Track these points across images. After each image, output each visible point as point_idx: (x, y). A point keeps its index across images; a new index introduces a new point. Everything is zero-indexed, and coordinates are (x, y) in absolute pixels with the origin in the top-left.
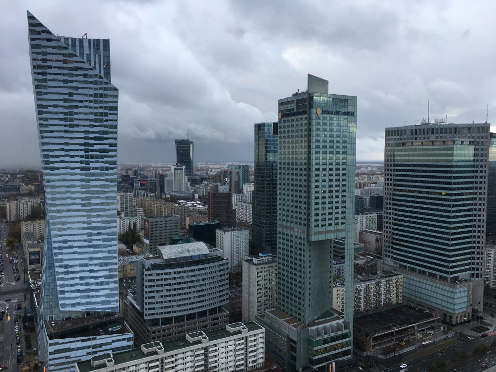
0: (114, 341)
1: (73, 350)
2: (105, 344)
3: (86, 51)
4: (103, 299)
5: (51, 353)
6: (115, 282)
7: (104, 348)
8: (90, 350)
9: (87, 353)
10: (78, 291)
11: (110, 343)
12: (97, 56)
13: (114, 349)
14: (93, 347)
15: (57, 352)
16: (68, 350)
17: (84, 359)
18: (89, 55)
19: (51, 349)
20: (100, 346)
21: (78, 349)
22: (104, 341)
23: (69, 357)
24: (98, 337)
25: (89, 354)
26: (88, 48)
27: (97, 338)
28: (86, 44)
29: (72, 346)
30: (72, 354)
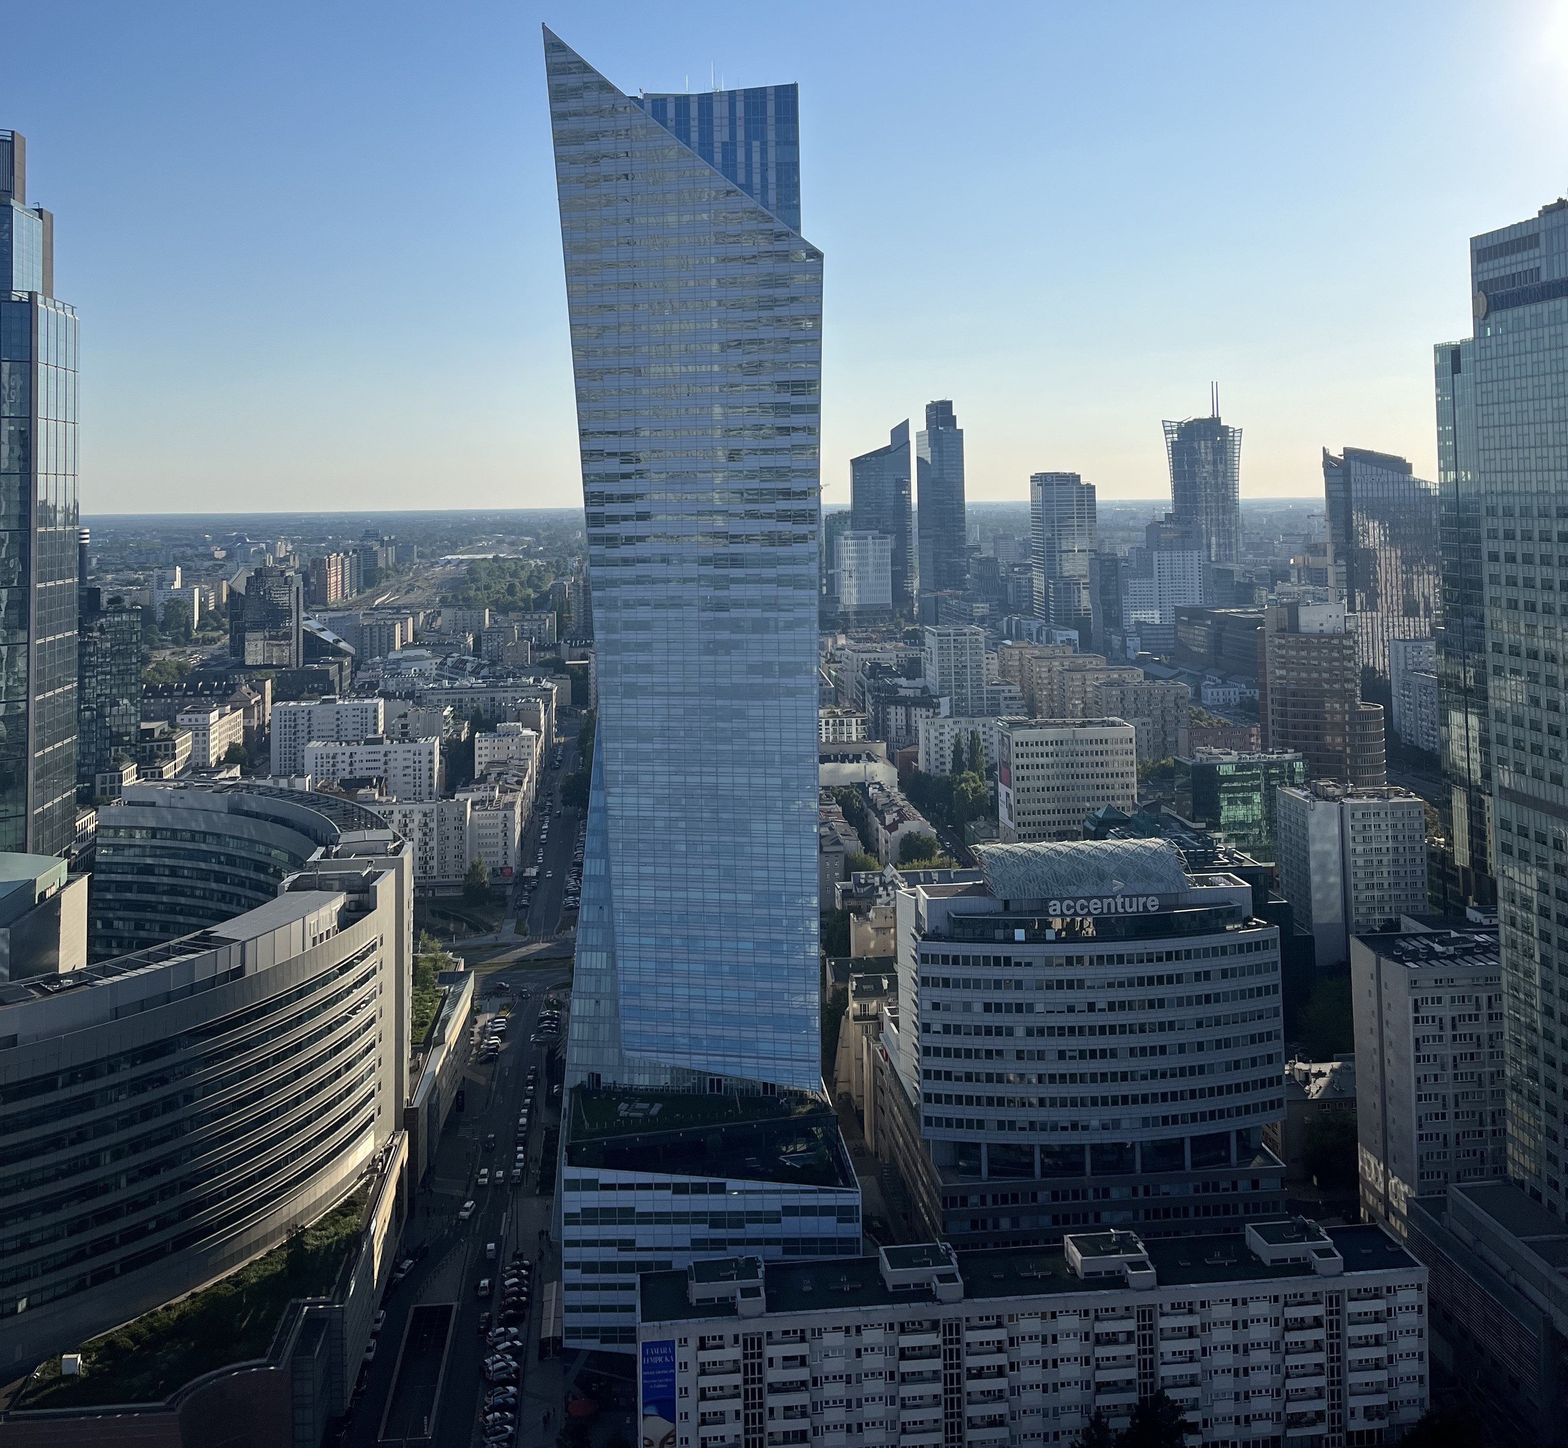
0: (790, 1210)
1: (646, 1218)
2: (756, 1217)
3: (720, 136)
5: (572, 1219)
7: (753, 1230)
8: (702, 1231)
9: (693, 1241)
11: (773, 1217)
12: (756, 144)
13: (790, 1245)
14: (716, 1220)
15: (590, 1216)
16: (626, 1215)
17: (679, 1262)
18: (729, 148)
19: (572, 1201)
20: (738, 1219)
21: (661, 1218)
22: (754, 1204)
23: (627, 1245)
24: (731, 1183)
25: (698, 1244)
26: (726, 122)
27: (728, 1187)
28: (720, 110)
29: (644, 1202)
30: (643, 1234)
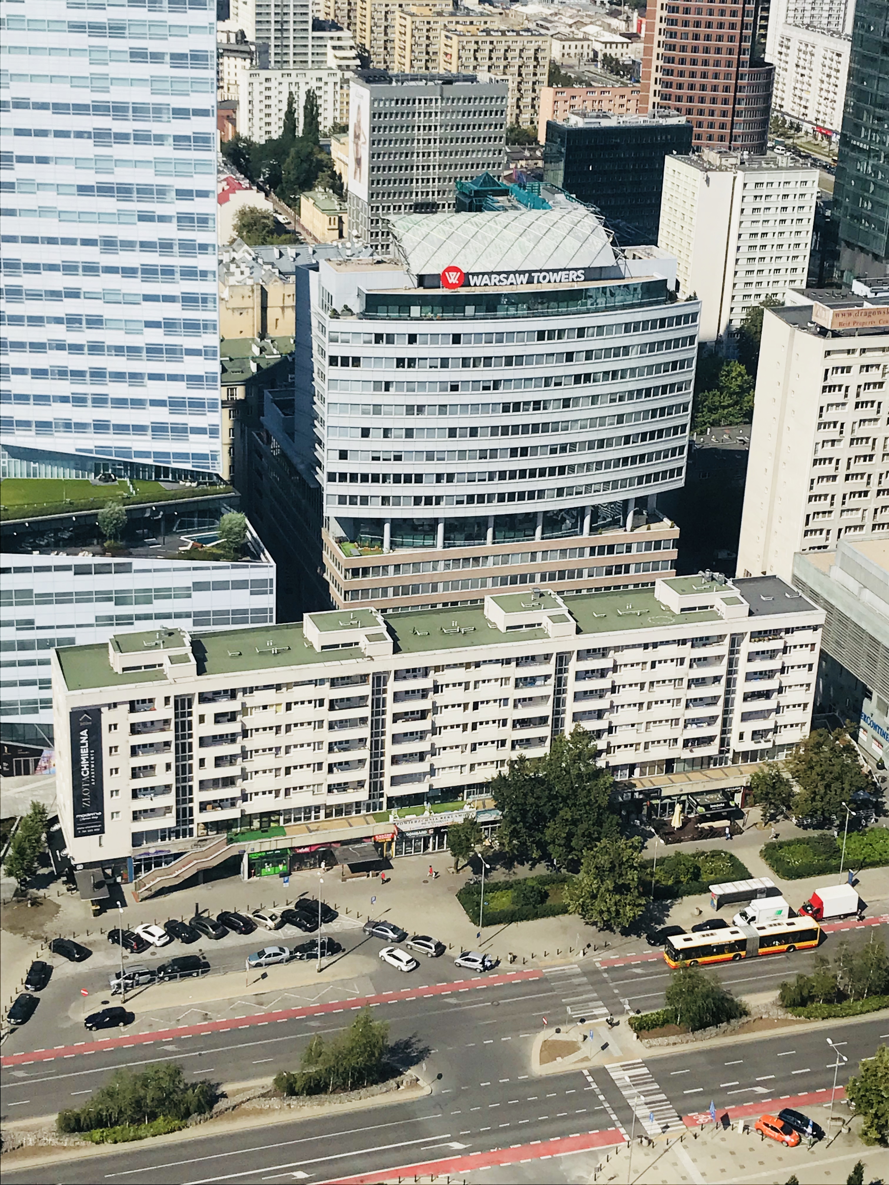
0: (199, 586)
1: (45, 599)
2: (163, 594)
4: (162, 415)
6: (206, 353)
7: (160, 606)
8: (109, 609)
9: (97, 618)
10: (62, 373)
11: (185, 593)
13: (200, 618)
14: (121, 599)
16: (24, 597)
17: (83, 638)
20: (145, 596)
21: (63, 598)
22: (162, 581)
23: (28, 624)
24: (137, 563)
25: (103, 621)
27: (134, 567)
29: (42, 584)
30: (42, 614)
